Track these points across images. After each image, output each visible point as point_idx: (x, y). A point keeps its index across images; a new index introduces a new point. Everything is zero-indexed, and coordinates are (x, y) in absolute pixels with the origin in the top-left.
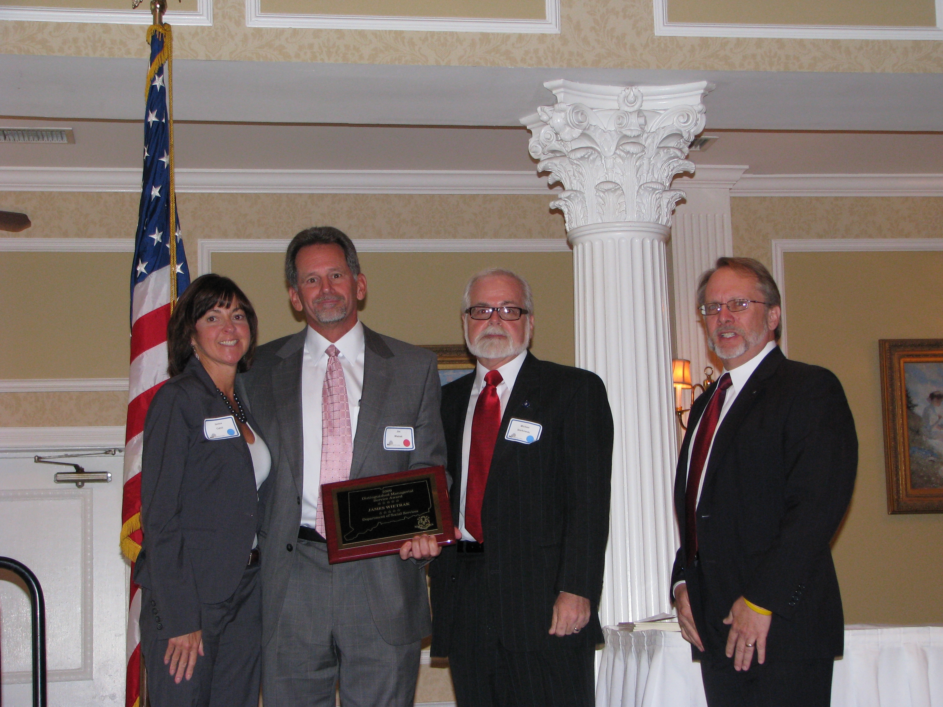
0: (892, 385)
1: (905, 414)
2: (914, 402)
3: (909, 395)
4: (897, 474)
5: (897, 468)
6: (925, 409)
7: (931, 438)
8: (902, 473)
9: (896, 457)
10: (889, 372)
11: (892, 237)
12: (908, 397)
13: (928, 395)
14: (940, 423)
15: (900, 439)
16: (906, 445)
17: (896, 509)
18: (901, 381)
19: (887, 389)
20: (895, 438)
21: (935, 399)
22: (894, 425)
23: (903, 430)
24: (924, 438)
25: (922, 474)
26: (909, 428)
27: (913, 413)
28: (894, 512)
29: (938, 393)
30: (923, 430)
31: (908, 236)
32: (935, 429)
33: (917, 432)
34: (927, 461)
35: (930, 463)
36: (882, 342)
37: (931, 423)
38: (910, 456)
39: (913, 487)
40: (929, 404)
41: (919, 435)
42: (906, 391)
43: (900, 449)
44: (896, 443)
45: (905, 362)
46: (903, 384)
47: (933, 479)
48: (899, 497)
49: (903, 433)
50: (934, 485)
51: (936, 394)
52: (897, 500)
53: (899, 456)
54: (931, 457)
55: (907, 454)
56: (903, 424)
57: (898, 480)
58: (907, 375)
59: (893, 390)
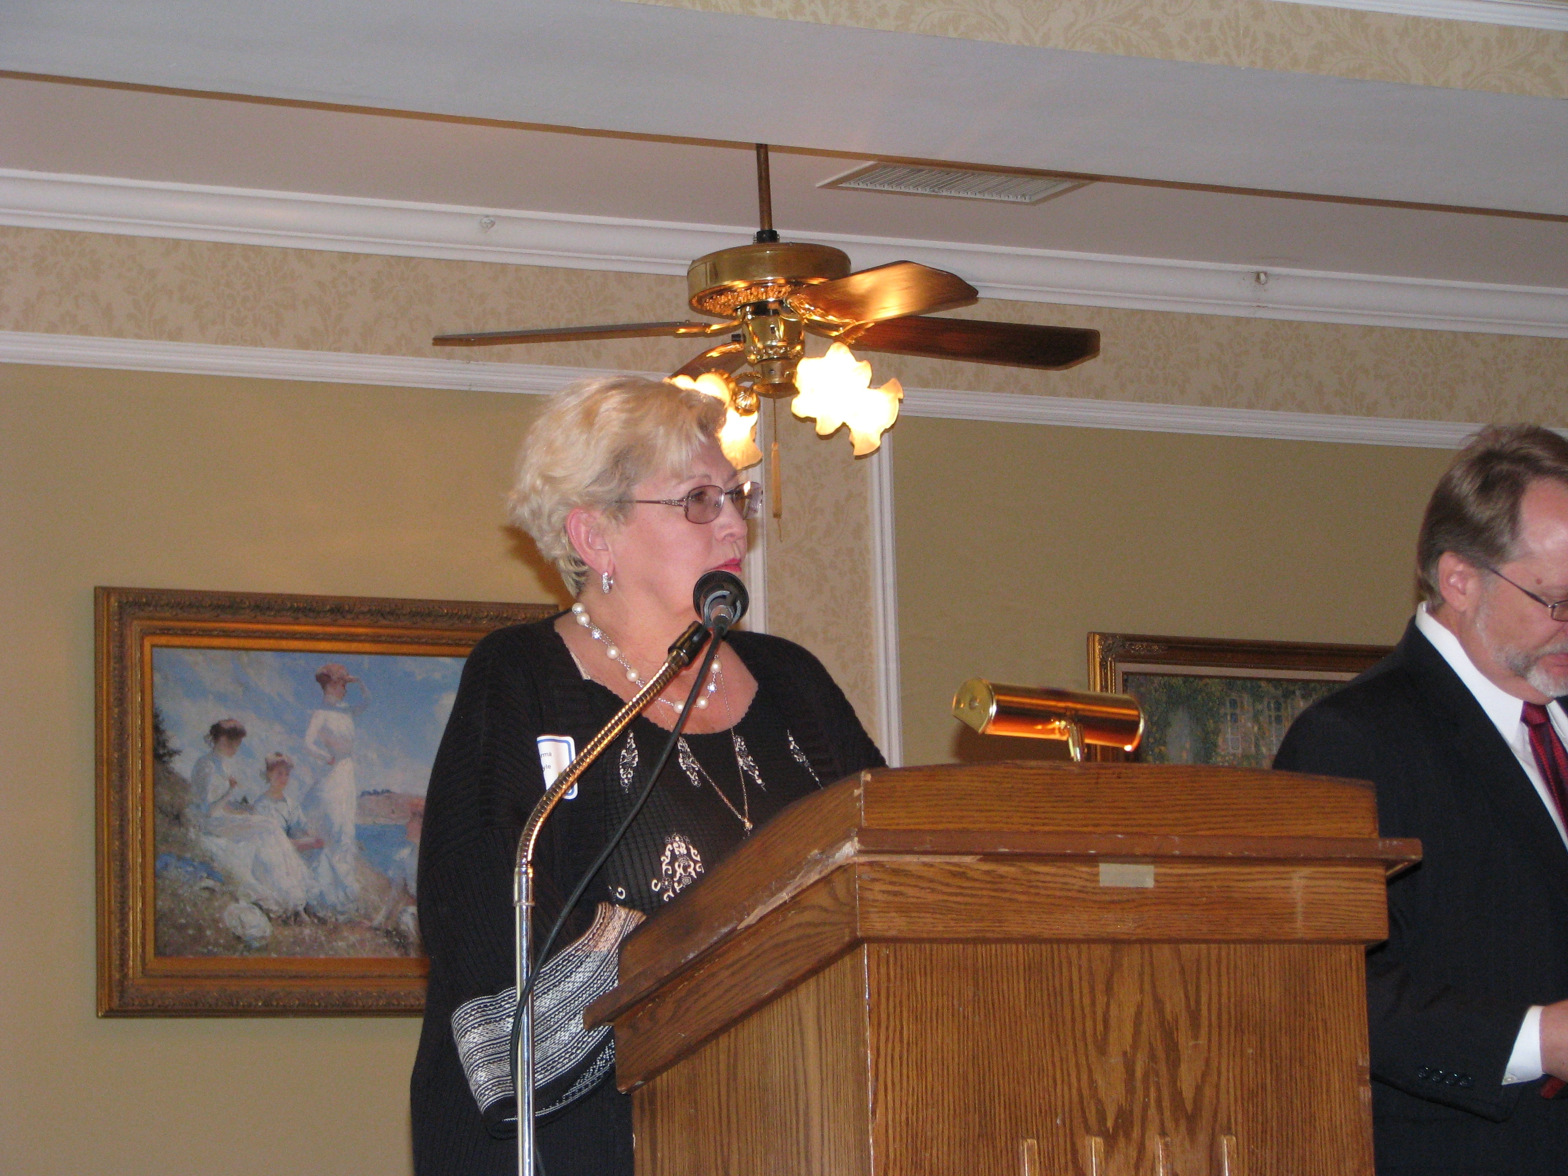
0: (121, 701)
1: (149, 772)
2: (174, 743)
3: (162, 727)
4: (123, 919)
5: (123, 902)
6: (199, 761)
7: (209, 833)
8: (134, 918)
9: (123, 877)
10: (115, 669)
11: (138, 336)
12: (157, 729)
13: (206, 729)
14: (231, 798)
15: (134, 831)
16: (150, 848)
17: (116, 1003)
18: (143, 692)
19: (109, 708)
20: (122, 832)
21: (223, 739)
22: (123, 799)
23: (143, 812)
24: (192, 834)
25: (183, 921)
26: (158, 807)
27: (170, 772)
28: (110, 1013)
29: (231, 724)
30: (190, 812)
31: (176, 335)
32: (219, 812)
33: (177, 818)
34: (196, 888)
35: (206, 894)
36: (102, 594)
37: (210, 798)
38: (156, 875)
39: (159, 952)
40: (209, 750)
41: (181, 824)
42: (156, 716)
43: (135, 858)
44: (124, 844)
45: (153, 646)
46: (148, 701)
47: (208, 933)
48: (125, 976)
49: (143, 819)
50: (210, 948)
51: (226, 726)
52: (121, 983)
53: (131, 874)
54: (207, 880)
55: (150, 872)
56: (143, 798)
57: (124, 933)
58: (157, 678)
59: (123, 713)
